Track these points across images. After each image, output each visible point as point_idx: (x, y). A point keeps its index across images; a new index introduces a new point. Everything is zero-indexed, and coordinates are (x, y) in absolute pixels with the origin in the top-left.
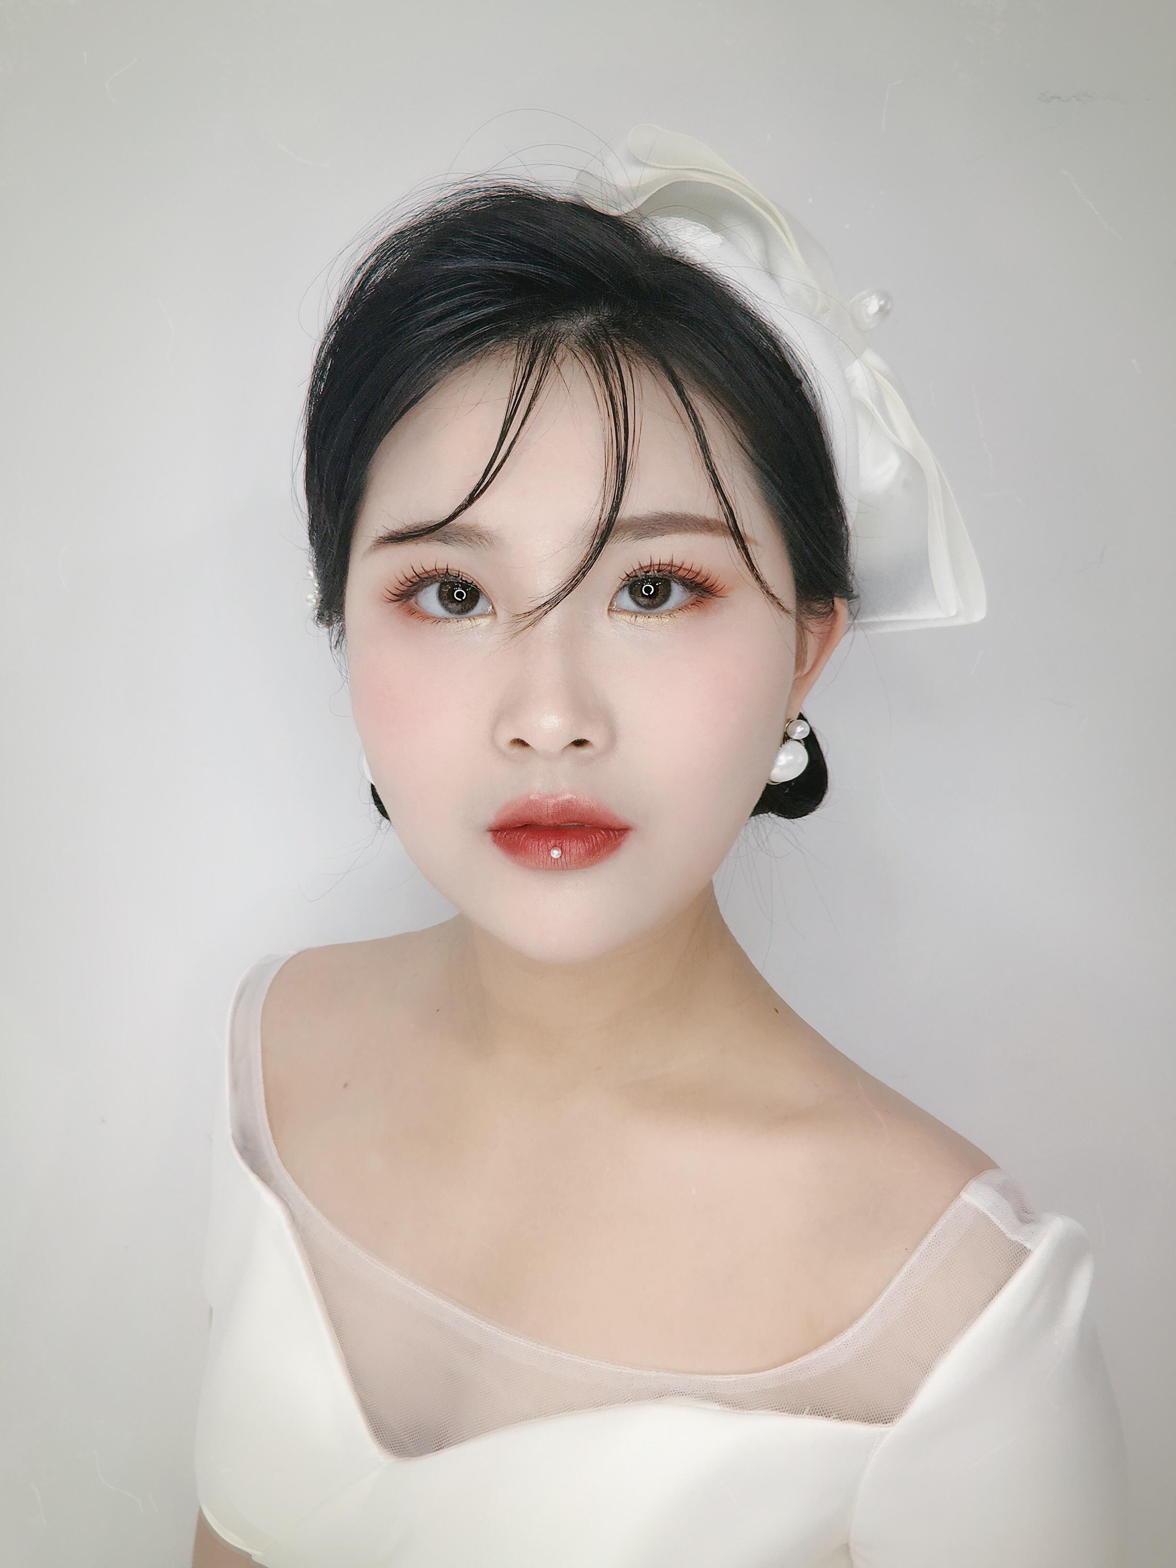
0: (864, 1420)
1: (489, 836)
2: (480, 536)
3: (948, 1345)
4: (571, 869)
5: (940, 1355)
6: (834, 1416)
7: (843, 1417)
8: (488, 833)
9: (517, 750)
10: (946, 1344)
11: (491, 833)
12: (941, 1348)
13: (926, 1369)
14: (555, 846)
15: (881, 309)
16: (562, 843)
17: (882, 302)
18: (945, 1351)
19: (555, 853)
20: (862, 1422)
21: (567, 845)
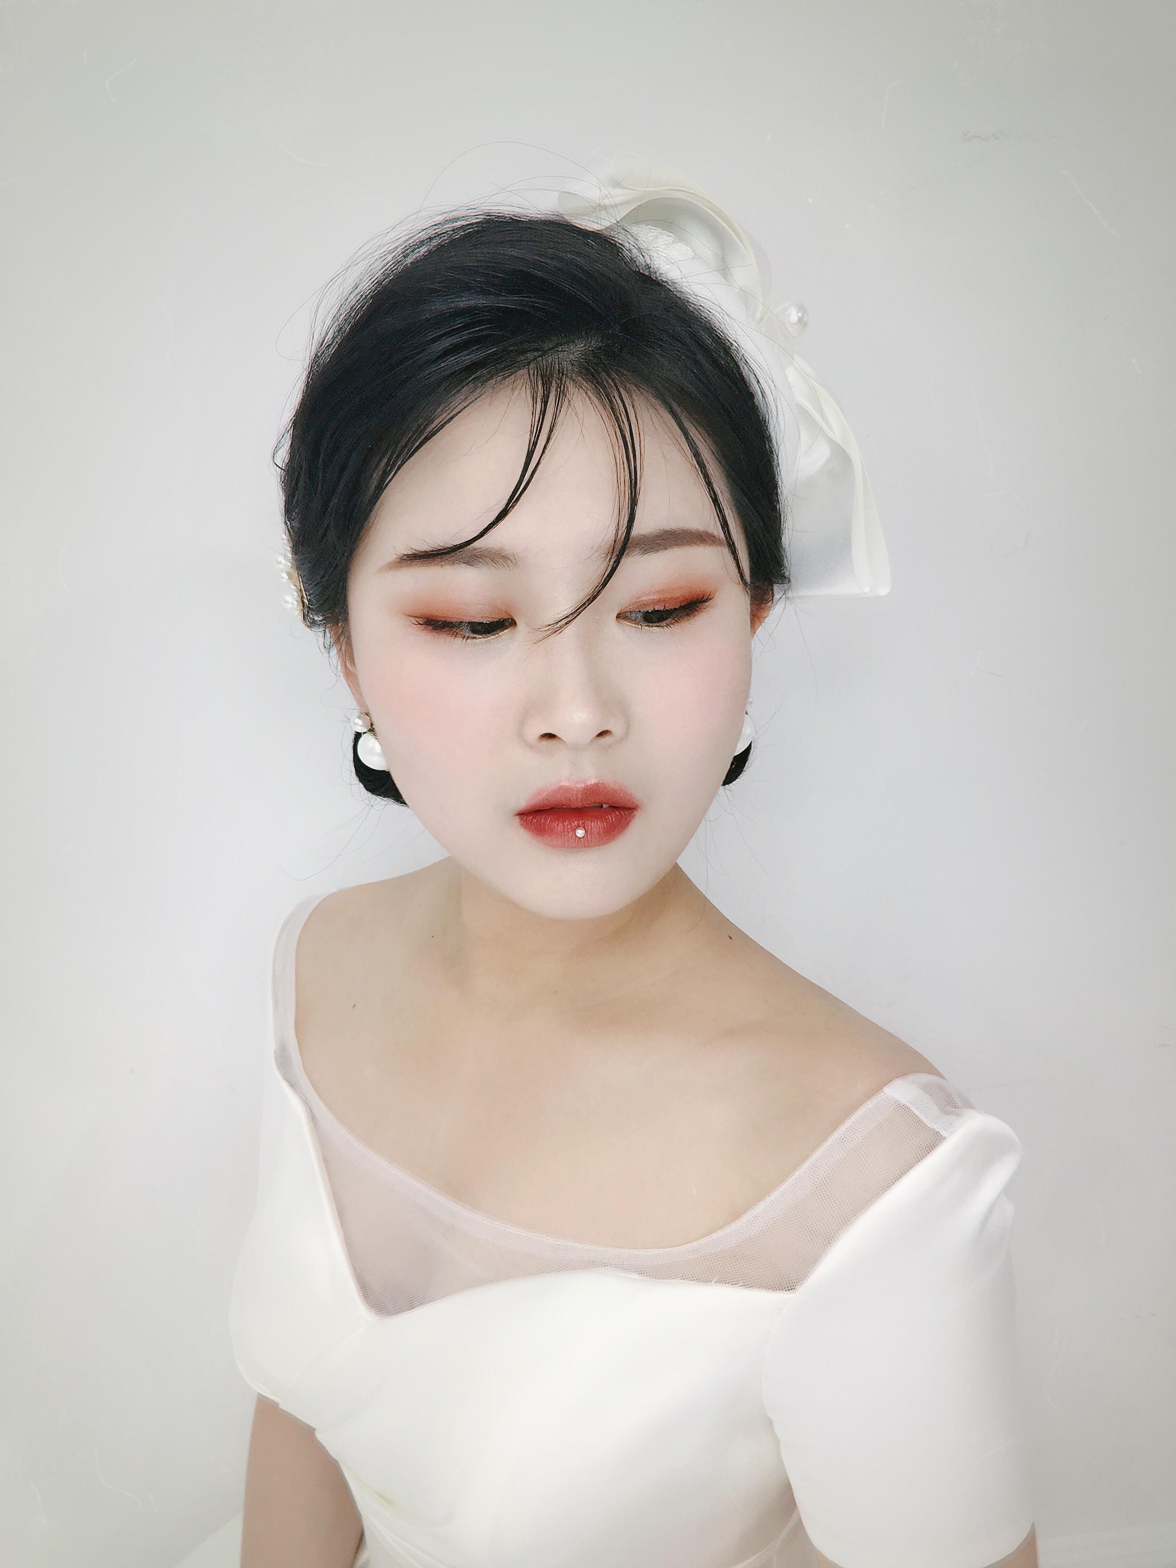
0: (768, 1288)
1: (517, 819)
2: (505, 558)
3: (852, 1218)
4: (592, 846)
5: (844, 1227)
6: (740, 1284)
7: (749, 1284)
8: (516, 816)
9: (546, 743)
10: (851, 1218)
11: (519, 816)
12: (845, 1221)
13: (829, 1239)
14: (578, 827)
15: (800, 320)
16: (584, 823)
17: (800, 315)
18: (849, 1224)
19: (580, 833)
20: (766, 1289)
21: (589, 823)
